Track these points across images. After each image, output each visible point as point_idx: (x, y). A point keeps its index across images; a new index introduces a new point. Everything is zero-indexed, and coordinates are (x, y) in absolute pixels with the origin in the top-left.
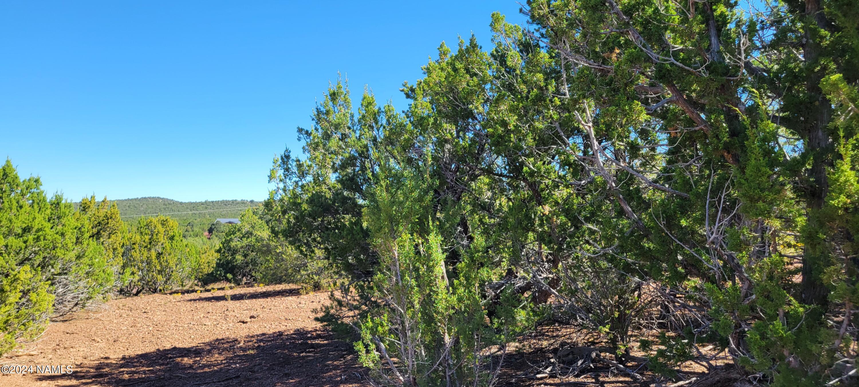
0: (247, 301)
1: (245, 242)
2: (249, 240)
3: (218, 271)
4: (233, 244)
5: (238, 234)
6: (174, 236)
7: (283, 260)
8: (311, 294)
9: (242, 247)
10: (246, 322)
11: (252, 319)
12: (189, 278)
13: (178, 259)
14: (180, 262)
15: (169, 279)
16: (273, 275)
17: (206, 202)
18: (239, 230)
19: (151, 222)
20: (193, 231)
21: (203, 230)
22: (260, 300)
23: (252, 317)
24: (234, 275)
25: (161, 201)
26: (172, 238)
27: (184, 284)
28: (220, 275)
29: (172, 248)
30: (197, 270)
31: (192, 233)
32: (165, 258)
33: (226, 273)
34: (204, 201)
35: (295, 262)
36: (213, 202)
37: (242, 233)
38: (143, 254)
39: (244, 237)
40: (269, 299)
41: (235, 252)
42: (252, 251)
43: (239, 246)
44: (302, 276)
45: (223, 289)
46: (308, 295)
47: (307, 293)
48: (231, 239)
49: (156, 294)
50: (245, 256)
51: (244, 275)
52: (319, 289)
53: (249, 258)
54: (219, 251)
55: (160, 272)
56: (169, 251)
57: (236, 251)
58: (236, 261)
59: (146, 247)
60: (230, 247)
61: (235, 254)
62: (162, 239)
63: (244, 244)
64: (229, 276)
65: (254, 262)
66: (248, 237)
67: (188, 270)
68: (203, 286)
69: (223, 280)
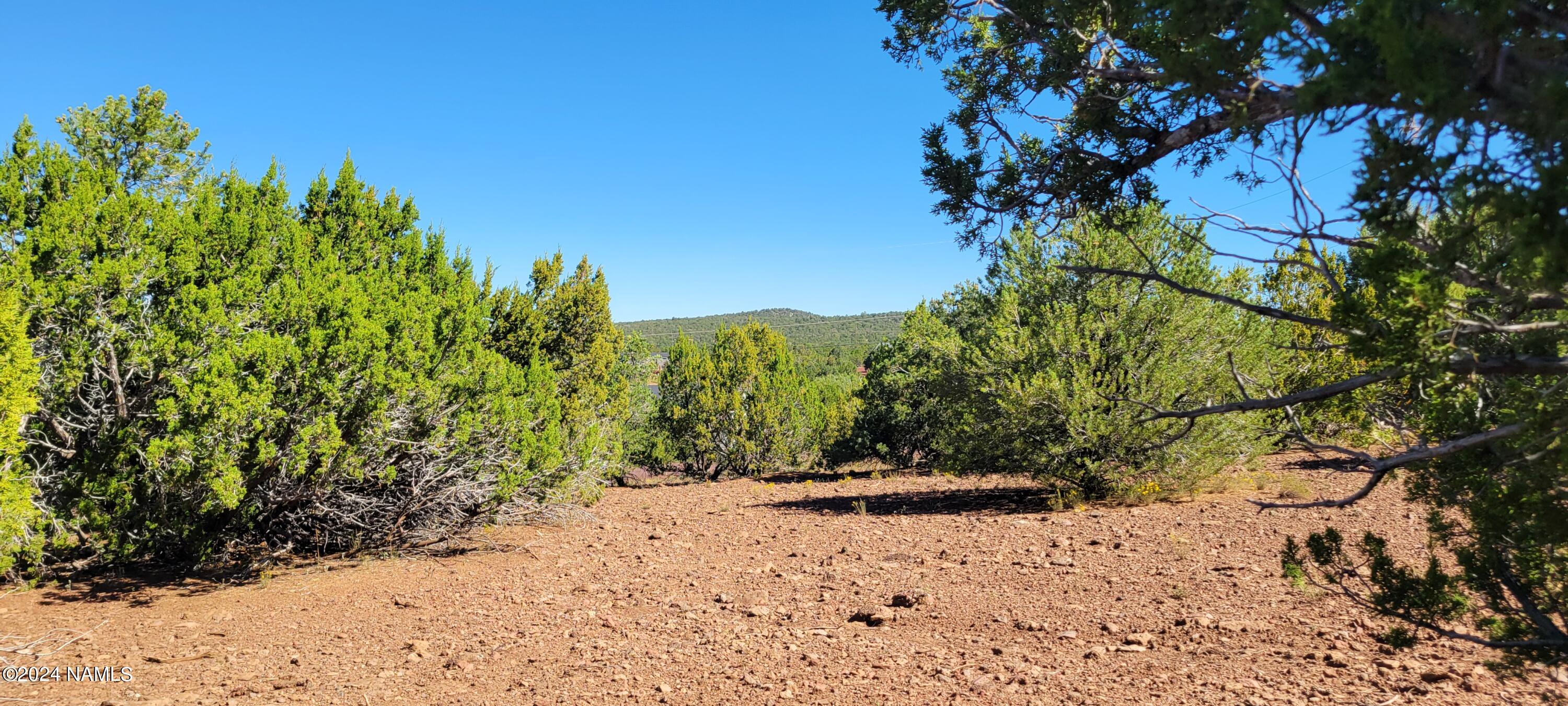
0: (905, 520)
1: (915, 374)
2: (923, 370)
3: (857, 437)
4: (887, 379)
5: (898, 356)
6: (776, 363)
7: (997, 413)
8: (1081, 509)
9: (908, 386)
10: (878, 622)
11: (903, 611)
12: (807, 447)
13: (785, 409)
14: (789, 416)
15: (768, 450)
16: (973, 453)
17: (862, 316)
18: (901, 349)
19: (733, 334)
20: (838, 363)
21: (856, 362)
22: (939, 518)
23: (900, 601)
24: (892, 447)
25: (791, 315)
26: (773, 367)
27: (799, 460)
28: (863, 445)
29: (771, 386)
30: (820, 433)
31: (836, 368)
32: (759, 407)
33: (875, 441)
34: (859, 314)
35: (1031, 420)
36: (874, 315)
37: (907, 356)
38: (718, 398)
39: (911, 363)
40: (962, 519)
41: (891, 395)
42: (930, 396)
43: (901, 384)
44: (1052, 457)
45: (867, 475)
46: (1069, 514)
47: (1068, 507)
48: (884, 369)
49: (744, 480)
50: (916, 405)
51: (915, 448)
52: (1102, 497)
53: (923, 410)
54: (861, 394)
55: (750, 436)
56: (765, 392)
57: (896, 393)
58: (896, 417)
59: (724, 384)
60: (881, 384)
61: (894, 400)
62: (755, 369)
63: (911, 379)
64: (882, 447)
65: (933, 418)
66: (920, 365)
67: (803, 433)
68: (829, 467)
69: (869, 455)
